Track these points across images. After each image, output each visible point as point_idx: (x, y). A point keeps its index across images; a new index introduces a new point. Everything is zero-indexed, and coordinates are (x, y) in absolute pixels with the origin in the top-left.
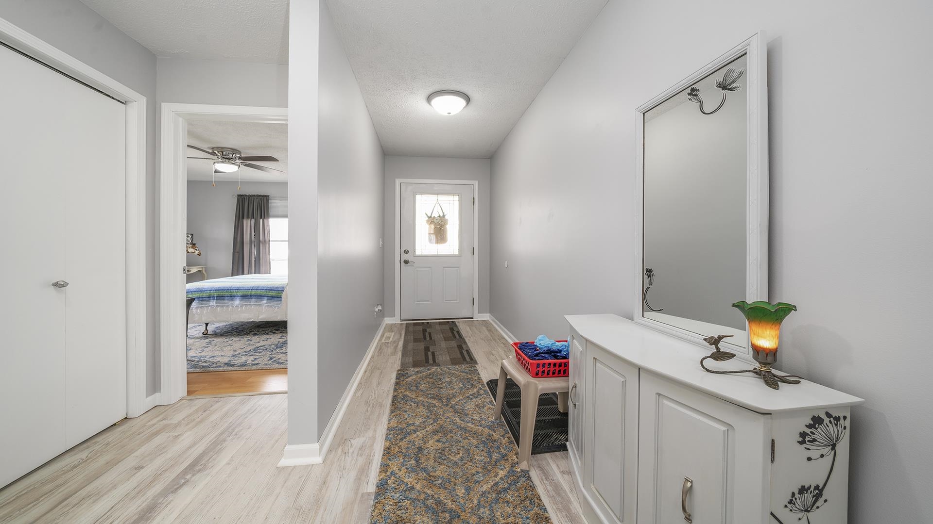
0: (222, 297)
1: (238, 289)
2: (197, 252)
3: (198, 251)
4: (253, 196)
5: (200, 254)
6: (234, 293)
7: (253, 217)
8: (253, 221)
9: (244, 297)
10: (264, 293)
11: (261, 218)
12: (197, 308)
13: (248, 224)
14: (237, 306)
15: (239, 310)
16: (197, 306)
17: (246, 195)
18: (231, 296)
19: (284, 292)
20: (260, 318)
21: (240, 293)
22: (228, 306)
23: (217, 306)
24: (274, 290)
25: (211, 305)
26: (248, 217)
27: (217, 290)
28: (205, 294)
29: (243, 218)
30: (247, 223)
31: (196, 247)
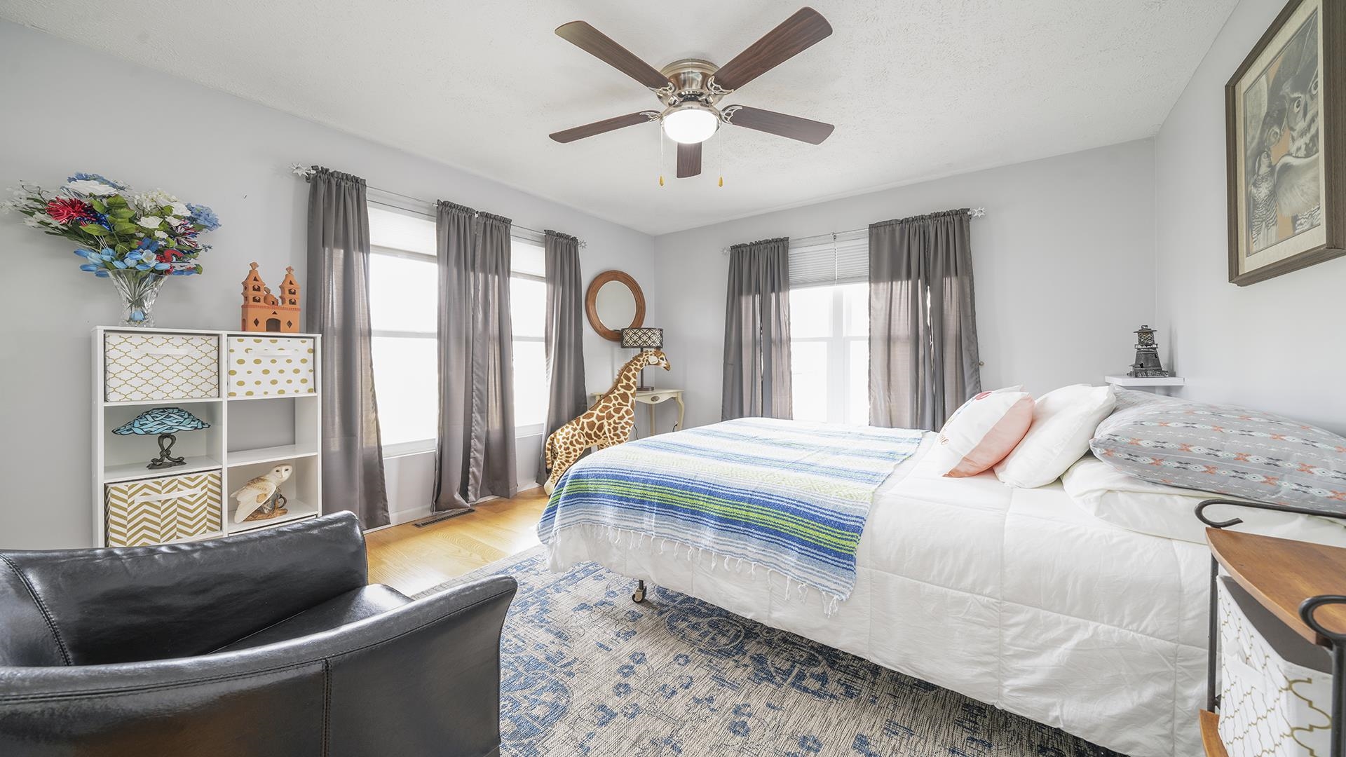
0: (672, 507)
1: (711, 492)
2: (663, 363)
3: (665, 362)
4: (759, 243)
5: (667, 368)
6: (701, 503)
7: (758, 291)
8: (757, 297)
9: (727, 523)
10: (788, 524)
11: (773, 290)
12: (616, 527)
13: (749, 304)
14: (706, 551)
15: (713, 565)
16: (616, 522)
17: (745, 246)
18: (693, 512)
19: (864, 538)
20: (776, 615)
21: (716, 508)
22: (684, 544)
23: (660, 536)
24: (825, 522)
25: (644, 526)
26: (749, 292)
27: (661, 483)
28: (635, 491)
29: (740, 293)
30: (747, 303)
31: (662, 353)
